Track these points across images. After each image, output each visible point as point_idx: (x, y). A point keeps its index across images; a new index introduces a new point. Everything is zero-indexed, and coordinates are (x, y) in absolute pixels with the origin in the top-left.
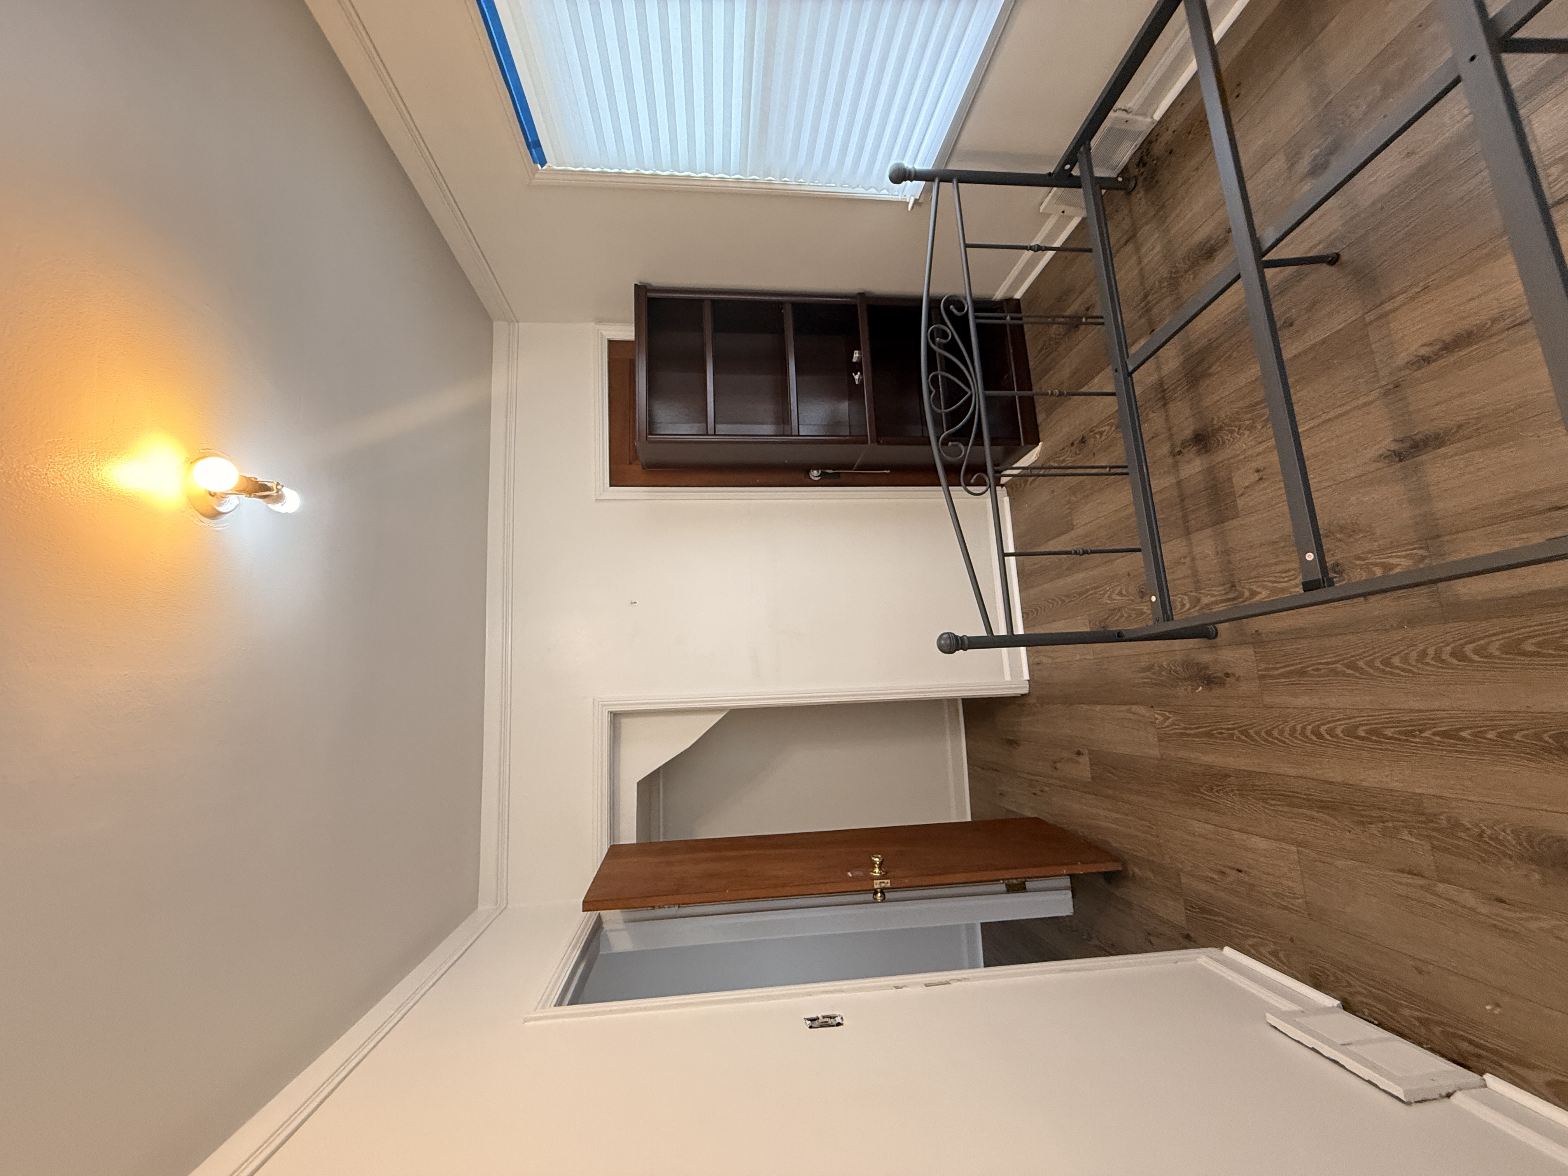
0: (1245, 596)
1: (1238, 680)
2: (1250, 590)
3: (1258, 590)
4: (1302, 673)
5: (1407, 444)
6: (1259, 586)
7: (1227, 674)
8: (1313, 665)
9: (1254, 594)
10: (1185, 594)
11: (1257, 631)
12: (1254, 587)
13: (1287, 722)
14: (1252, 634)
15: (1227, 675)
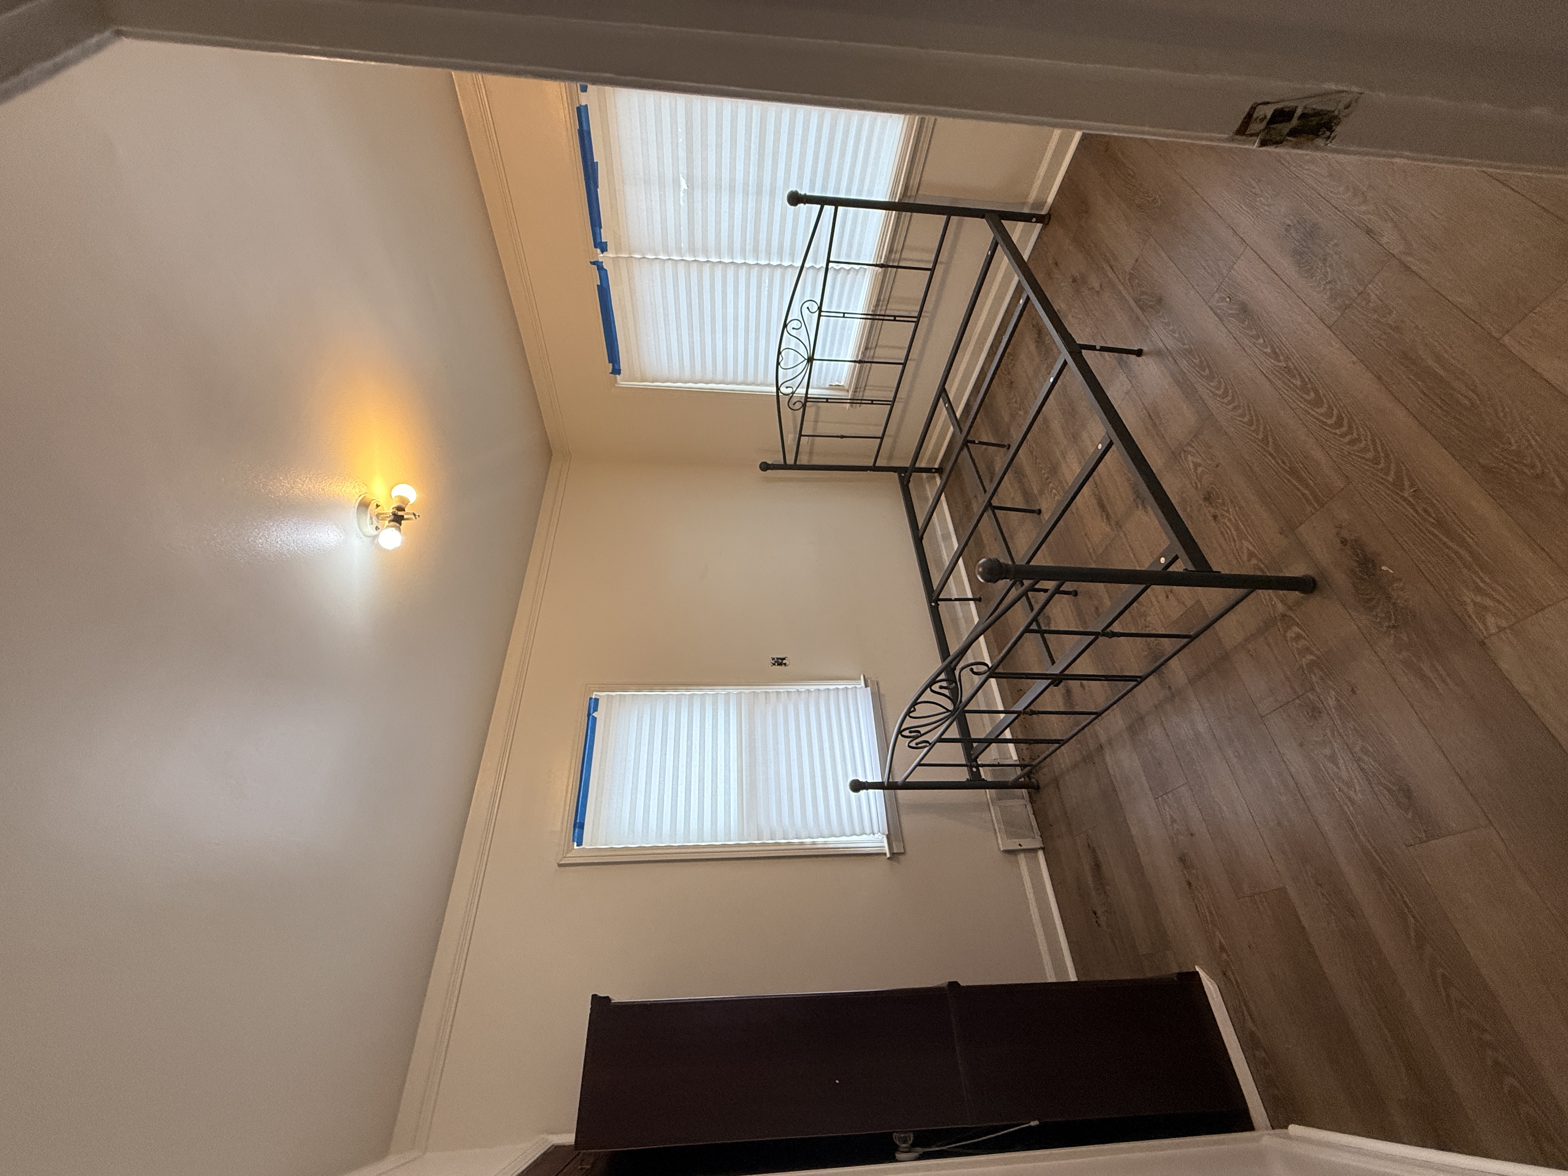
0: (1256, 562)
1: (1341, 527)
2: (1249, 560)
3: (1245, 551)
4: (1293, 472)
5: (1138, 500)
6: (1243, 553)
7: (1342, 542)
8: (1281, 467)
9: (1251, 555)
10: (1285, 636)
11: (1281, 534)
12: (1245, 558)
13: (1349, 453)
14: (1286, 536)
15: (1344, 542)
